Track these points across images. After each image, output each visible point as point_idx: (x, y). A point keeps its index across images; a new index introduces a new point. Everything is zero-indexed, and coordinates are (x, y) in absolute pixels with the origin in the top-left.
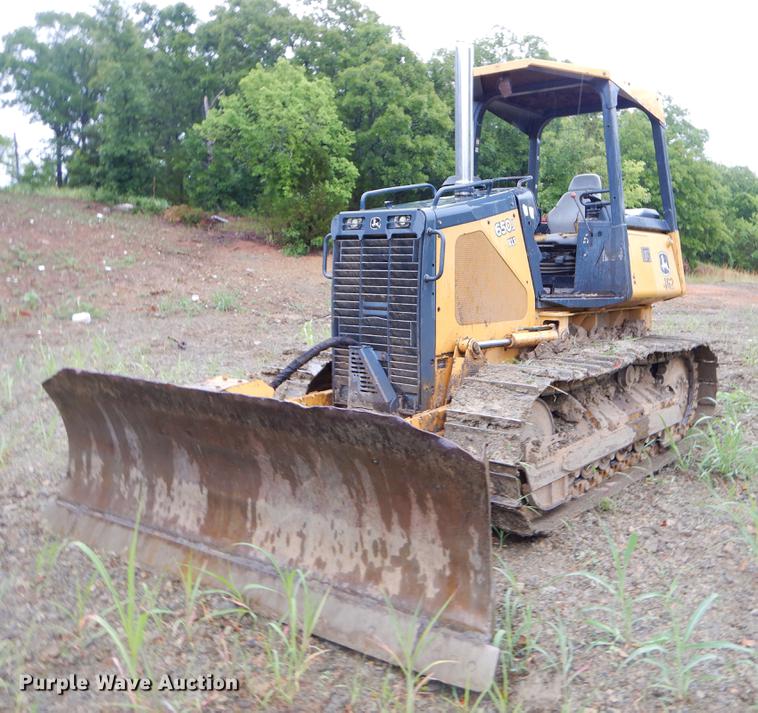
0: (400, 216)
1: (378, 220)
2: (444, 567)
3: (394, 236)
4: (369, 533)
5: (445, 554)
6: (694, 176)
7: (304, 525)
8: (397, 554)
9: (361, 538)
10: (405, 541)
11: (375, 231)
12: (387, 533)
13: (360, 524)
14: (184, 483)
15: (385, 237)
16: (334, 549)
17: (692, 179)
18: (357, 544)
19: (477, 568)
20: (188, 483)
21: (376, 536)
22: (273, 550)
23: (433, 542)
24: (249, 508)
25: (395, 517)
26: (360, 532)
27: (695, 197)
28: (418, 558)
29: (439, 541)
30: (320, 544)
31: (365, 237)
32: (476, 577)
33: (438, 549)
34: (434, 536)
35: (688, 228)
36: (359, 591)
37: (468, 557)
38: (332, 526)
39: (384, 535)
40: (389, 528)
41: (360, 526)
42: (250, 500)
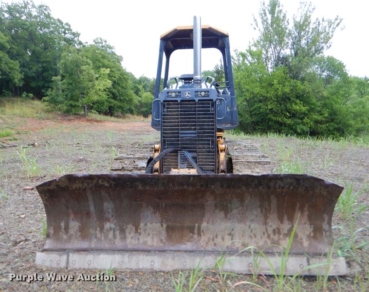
0: (201, 92)
1: (189, 93)
2: (310, 233)
3: (199, 100)
4: (271, 226)
5: (311, 227)
6: (122, 76)
7: (233, 230)
8: (286, 232)
9: (266, 229)
10: (291, 226)
11: (188, 98)
12: (280, 224)
13: (265, 223)
14: (149, 224)
15: (195, 101)
16: (251, 237)
17: (122, 78)
18: (264, 232)
19: (327, 230)
20: (151, 223)
21: (274, 227)
22: (215, 244)
23: (305, 223)
24: (196, 228)
25: (285, 217)
26: (266, 227)
27: (124, 85)
28: (297, 232)
29: (308, 223)
30: (243, 236)
31: (181, 101)
32: (326, 233)
33: (308, 226)
34: (306, 221)
35: (122, 98)
36: (270, 251)
37: (322, 226)
38: (250, 227)
39: (279, 225)
40: (282, 222)
41: (266, 224)
42: (197, 225)
